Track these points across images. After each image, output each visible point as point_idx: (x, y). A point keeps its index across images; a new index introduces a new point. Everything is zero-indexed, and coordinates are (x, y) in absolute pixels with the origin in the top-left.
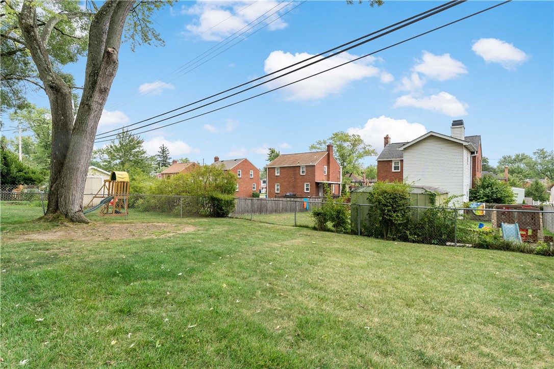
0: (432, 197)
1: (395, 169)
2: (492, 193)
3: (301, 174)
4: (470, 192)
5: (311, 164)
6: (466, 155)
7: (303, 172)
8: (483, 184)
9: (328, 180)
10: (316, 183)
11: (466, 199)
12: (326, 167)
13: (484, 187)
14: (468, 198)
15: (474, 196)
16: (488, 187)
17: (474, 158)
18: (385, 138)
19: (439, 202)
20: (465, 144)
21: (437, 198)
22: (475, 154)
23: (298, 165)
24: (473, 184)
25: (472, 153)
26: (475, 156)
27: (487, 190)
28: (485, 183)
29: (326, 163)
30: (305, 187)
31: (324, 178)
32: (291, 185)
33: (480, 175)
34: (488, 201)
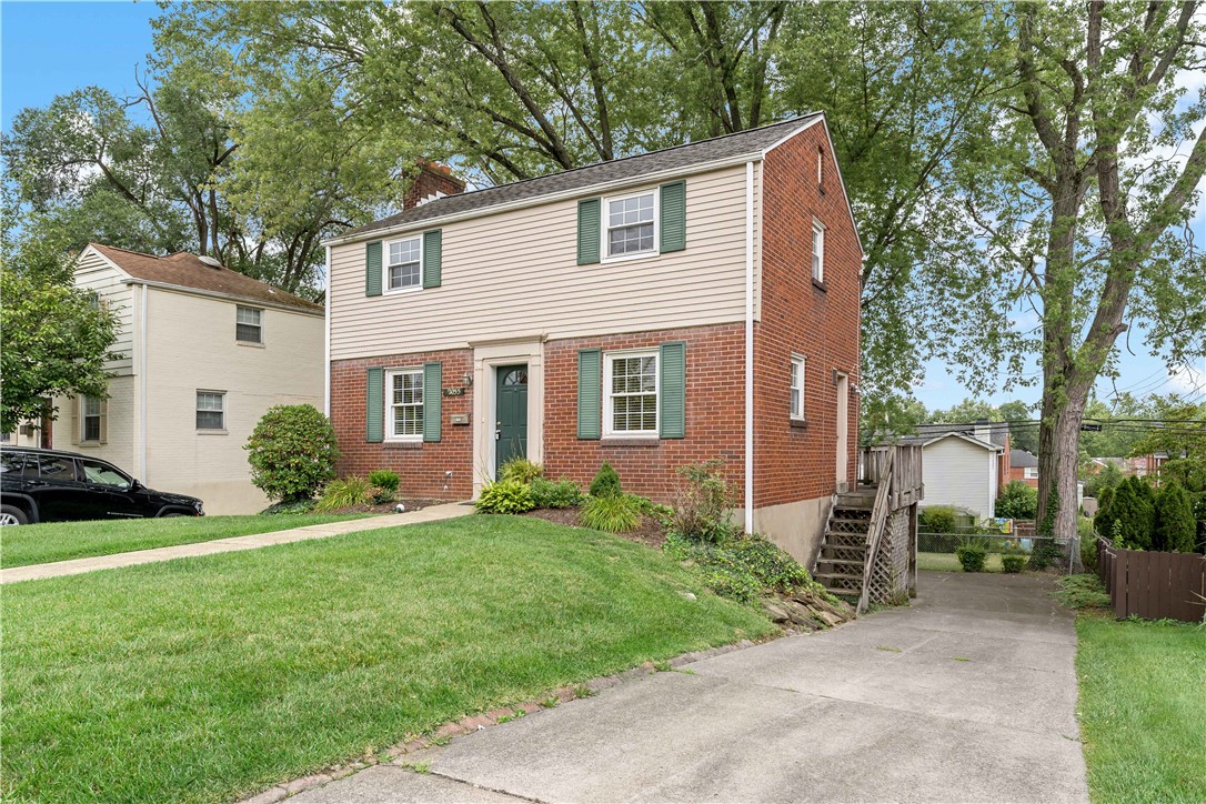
0: (971, 520)
2: (1021, 504)
4: (996, 505)
6: (993, 459)
8: (1010, 493)
11: (992, 516)
13: (1012, 497)
14: (994, 513)
15: (1000, 510)
16: (1016, 497)
17: (1000, 458)
19: (976, 523)
20: (991, 449)
21: (975, 519)
22: (1002, 454)
24: (1000, 492)
25: (999, 452)
26: (1001, 456)
27: (1016, 501)
28: (1013, 492)
33: (1007, 480)
34: (1016, 515)
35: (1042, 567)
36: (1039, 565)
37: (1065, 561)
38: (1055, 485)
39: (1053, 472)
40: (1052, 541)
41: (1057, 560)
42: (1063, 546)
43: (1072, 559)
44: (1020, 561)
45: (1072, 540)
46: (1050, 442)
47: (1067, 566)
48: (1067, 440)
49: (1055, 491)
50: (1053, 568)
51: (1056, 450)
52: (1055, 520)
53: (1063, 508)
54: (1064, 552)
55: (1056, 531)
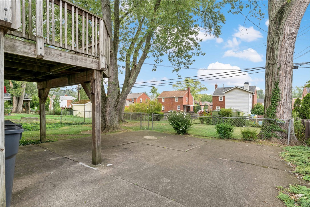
0: (239, 113)
1: (220, 100)
2: (260, 110)
3: (176, 101)
4: (252, 110)
5: (181, 97)
6: (250, 96)
7: (177, 100)
8: (256, 107)
9: (188, 104)
10: (183, 106)
11: (250, 113)
12: (187, 98)
13: (257, 108)
14: (251, 112)
15: (253, 112)
16: (258, 108)
17: (253, 96)
18: (215, 85)
19: (241, 114)
20: (249, 91)
21: (240, 113)
22: (254, 94)
23: (174, 97)
24: (253, 107)
25: (253, 94)
26: (254, 95)
27: (258, 109)
28: (257, 107)
29: (187, 96)
30: (178, 108)
31: (187, 103)
32: (170, 107)
33: (255, 103)
34: (258, 114)
35: (268, 138)
36: (266, 136)
37: (284, 135)
38: (277, 84)
39: (276, 76)
40: (275, 121)
41: (278, 134)
42: (283, 125)
43: (289, 133)
44: (253, 133)
45: (289, 121)
46: (273, 56)
47: (286, 138)
48: (286, 54)
49: (277, 88)
50: (276, 139)
51: (278, 61)
52: (277, 108)
53: (283, 99)
54: (283, 129)
55: (277, 114)
